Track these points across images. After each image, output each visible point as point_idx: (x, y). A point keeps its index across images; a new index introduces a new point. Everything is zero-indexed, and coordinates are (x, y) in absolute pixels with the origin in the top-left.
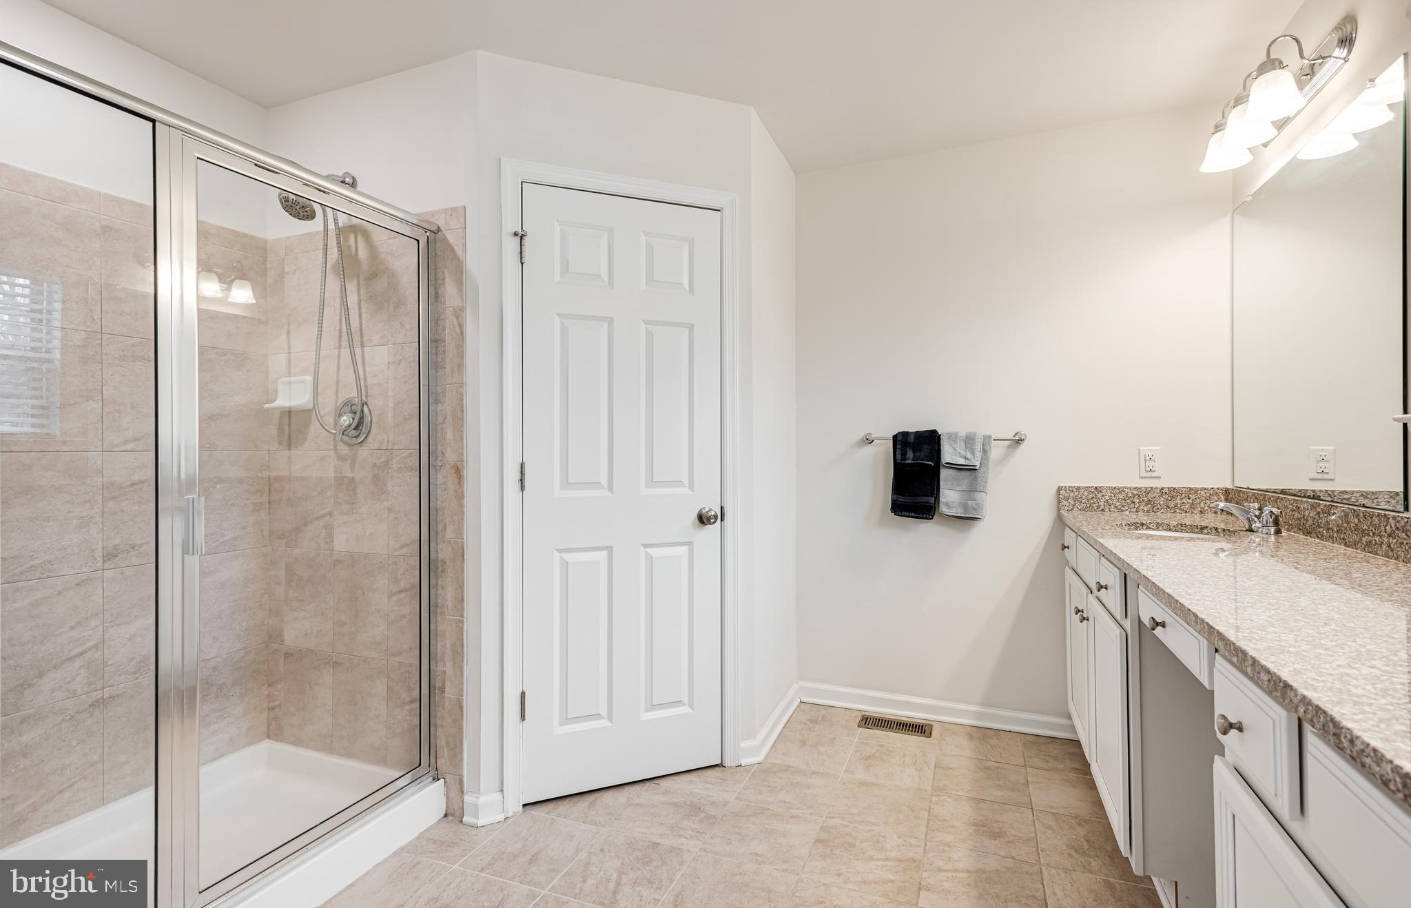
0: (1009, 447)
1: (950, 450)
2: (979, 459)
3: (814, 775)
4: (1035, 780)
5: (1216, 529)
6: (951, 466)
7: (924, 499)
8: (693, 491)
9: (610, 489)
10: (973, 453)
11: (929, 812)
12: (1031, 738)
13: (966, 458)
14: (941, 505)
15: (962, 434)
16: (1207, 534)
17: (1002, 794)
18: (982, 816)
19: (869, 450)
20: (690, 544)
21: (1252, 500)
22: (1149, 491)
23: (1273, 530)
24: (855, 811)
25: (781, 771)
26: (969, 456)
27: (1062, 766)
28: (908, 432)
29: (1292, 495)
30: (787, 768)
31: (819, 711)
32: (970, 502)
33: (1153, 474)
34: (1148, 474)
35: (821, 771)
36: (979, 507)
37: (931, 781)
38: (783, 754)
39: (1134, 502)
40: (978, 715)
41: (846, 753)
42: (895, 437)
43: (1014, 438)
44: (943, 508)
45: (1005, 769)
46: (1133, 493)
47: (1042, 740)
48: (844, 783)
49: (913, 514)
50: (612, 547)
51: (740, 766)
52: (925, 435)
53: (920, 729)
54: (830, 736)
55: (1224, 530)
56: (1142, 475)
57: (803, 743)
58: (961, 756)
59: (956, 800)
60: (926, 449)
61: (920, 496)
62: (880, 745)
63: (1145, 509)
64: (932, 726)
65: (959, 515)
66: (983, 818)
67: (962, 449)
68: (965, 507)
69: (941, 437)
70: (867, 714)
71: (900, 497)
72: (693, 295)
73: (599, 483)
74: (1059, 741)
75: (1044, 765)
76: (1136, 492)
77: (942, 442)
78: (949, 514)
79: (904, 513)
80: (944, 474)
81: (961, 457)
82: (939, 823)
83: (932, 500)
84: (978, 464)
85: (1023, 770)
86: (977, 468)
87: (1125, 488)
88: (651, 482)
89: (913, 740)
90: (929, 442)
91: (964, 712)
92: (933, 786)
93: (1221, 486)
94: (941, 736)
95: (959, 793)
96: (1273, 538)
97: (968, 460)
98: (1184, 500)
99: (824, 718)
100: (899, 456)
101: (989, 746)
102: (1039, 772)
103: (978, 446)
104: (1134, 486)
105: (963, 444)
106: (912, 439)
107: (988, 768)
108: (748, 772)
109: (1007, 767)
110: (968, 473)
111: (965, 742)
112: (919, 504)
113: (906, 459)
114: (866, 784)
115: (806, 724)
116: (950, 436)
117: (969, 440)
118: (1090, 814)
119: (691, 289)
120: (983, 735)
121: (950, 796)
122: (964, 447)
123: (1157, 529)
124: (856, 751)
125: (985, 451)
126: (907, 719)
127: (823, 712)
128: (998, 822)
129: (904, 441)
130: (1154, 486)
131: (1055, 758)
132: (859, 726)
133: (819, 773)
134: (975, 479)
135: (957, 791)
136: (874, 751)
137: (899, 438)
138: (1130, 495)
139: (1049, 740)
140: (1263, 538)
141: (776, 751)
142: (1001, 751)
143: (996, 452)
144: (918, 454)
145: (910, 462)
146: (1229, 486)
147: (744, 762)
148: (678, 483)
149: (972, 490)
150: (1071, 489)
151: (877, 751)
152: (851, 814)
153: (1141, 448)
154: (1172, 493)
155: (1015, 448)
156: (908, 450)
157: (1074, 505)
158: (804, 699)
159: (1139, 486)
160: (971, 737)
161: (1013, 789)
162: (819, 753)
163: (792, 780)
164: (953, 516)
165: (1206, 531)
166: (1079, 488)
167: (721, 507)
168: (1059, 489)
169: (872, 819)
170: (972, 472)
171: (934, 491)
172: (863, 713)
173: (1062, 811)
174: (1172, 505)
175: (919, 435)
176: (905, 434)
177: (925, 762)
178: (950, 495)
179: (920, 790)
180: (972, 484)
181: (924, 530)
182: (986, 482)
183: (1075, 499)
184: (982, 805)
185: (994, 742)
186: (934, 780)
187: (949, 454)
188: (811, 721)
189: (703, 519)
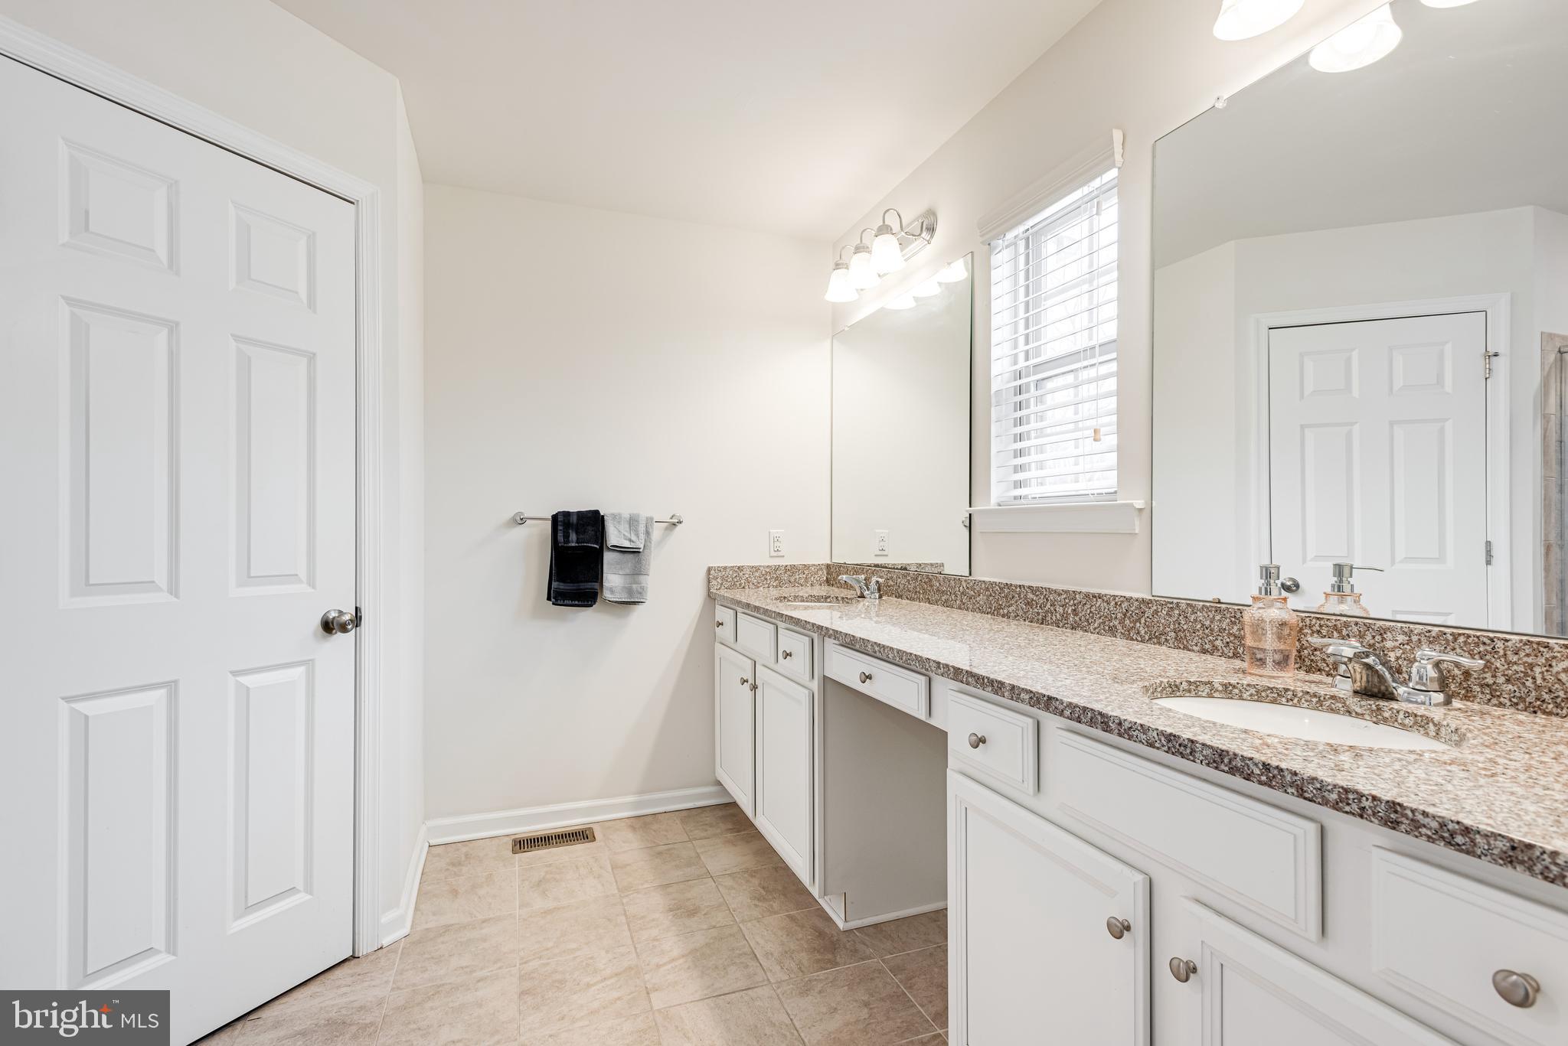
0: (667, 529)
1: (616, 532)
2: (643, 541)
3: (484, 924)
4: (702, 850)
5: (837, 598)
6: (617, 549)
7: (589, 585)
8: (314, 587)
9: (174, 589)
10: (637, 536)
11: (625, 915)
12: (684, 813)
13: (630, 540)
14: (604, 590)
15: (626, 515)
16: (830, 602)
17: (681, 873)
18: (673, 900)
19: (520, 532)
20: (309, 663)
21: (852, 573)
22: (777, 568)
23: (877, 595)
24: (550, 944)
25: (441, 935)
26: (634, 538)
27: (719, 831)
28: (568, 512)
29: (886, 568)
30: (447, 928)
31: (458, 850)
32: (634, 586)
33: (780, 554)
34: (775, 554)
35: (492, 916)
36: (642, 592)
37: (615, 884)
38: (434, 914)
39: (766, 579)
40: (638, 805)
41: (512, 886)
42: (555, 518)
43: (672, 520)
44: (607, 595)
45: (674, 849)
46: (766, 571)
47: (694, 812)
48: (524, 920)
49: (576, 602)
50: (176, 682)
51: (381, 948)
52: (590, 515)
53: (582, 835)
54: (485, 874)
55: (843, 598)
56: (771, 555)
57: (455, 893)
58: (632, 850)
59: (646, 893)
60: (590, 531)
61: (582, 582)
62: (546, 866)
63: (774, 584)
64: (591, 829)
65: (624, 600)
66: (676, 901)
67: (627, 531)
68: (630, 591)
69: (605, 517)
70: (517, 836)
71: (561, 584)
72: (315, 312)
73: (153, 582)
74: (707, 808)
75: (704, 834)
76: (768, 570)
77: (606, 523)
78: (613, 599)
79: (566, 602)
80: (608, 557)
81: (626, 539)
82: (639, 922)
83: (596, 585)
84: (642, 546)
85: (690, 845)
86: (641, 550)
87: (760, 566)
88: (248, 577)
89: (579, 849)
90: (593, 522)
91: (623, 806)
92: (618, 888)
93: (824, 562)
94: (604, 835)
95: (645, 886)
96: (877, 601)
97: (633, 542)
98: (801, 576)
99: (467, 855)
100: (560, 538)
101: (653, 833)
102: (704, 842)
103: (642, 529)
104: (767, 564)
105: (627, 526)
106: (574, 520)
107: (660, 853)
108: (395, 951)
109: (676, 846)
110: (631, 556)
111: (630, 835)
112: (582, 591)
113: (568, 542)
114: (547, 912)
115: (448, 869)
116: (614, 516)
117: (633, 522)
118: (756, 864)
119: (312, 303)
120: (643, 823)
121: (638, 893)
122: (628, 530)
123: (795, 601)
124: (523, 880)
125: (648, 533)
126: (563, 830)
127: (464, 850)
128: (689, 899)
129: (566, 521)
130: (781, 564)
131: (711, 826)
132: (514, 852)
133: (490, 919)
134: (639, 562)
135: (642, 884)
136: (543, 874)
137: (560, 518)
138: (764, 572)
139: (700, 811)
140: (872, 601)
141: (422, 914)
142: (665, 833)
143: (657, 532)
144: (581, 536)
145: (573, 545)
146: (829, 562)
147: (385, 942)
148: (293, 578)
149: (637, 572)
150: (719, 569)
151: (547, 872)
152: (547, 949)
153: (771, 531)
154: (792, 569)
155: (671, 530)
156: (570, 531)
157: (722, 584)
158: (433, 842)
159: (770, 565)
160: (633, 828)
161: (689, 865)
162: (480, 897)
163: (459, 940)
164: (616, 602)
165: (829, 600)
166: (725, 568)
167: (356, 608)
168: (709, 570)
169: (573, 946)
170: (636, 555)
171: (597, 575)
172: (513, 837)
173: (735, 870)
174: (792, 580)
175: (581, 515)
176: (567, 514)
177: (601, 867)
178: (613, 579)
179: (607, 896)
180: (636, 567)
181: (584, 619)
182: (649, 565)
183: (722, 578)
184: (670, 890)
185: (655, 826)
186: (616, 882)
187: (615, 535)
188: (453, 864)
189: (328, 626)
